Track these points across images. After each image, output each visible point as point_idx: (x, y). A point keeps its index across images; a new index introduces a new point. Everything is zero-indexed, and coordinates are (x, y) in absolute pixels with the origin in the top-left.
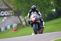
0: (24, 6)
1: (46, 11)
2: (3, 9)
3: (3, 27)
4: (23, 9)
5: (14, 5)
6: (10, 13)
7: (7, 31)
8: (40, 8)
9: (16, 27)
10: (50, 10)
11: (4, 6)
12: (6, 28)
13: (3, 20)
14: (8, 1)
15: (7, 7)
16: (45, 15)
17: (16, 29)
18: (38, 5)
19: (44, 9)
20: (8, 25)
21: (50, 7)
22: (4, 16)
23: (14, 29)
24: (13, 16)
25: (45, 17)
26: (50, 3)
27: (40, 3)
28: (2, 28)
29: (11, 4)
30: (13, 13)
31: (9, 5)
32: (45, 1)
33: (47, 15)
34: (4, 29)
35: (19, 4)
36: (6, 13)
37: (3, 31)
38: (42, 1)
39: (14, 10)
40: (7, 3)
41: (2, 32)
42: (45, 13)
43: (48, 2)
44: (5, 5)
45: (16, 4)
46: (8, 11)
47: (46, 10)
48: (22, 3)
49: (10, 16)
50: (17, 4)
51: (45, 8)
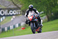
1: (53, 11)
2: (12, 8)
3: (12, 25)
5: (22, 5)
6: (18, 12)
7: (15, 29)
8: (47, 7)
9: (24, 25)
10: (56, 9)
11: (12, 6)
12: (14, 27)
13: (12, 19)
14: (16, 1)
15: (15, 7)
16: (51, 14)
17: (24, 27)
18: (45, 4)
19: (50, 8)
20: (16, 24)
21: (56, 7)
22: (13, 15)
23: (22, 27)
24: (21, 15)
25: (52, 16)
26: (56, 3)
27: (47, 3)
28: (11, 27)
29: (19, 4)
30: (21, 12)
31: (17, 5)
32: (52, 1)
33: (54, 14)
34: (13, 28)
36: (15, 12)
37: (12, 29)
38: (49, 1)
39: (22, 9)
40: (16, 3)
42: (51, 12)
43: (55, 2)
44: (13, 4)
46: (16, 10)
47: (52, 9)
49: (18, 15)
50: (25, 3)
51: (52, 7)
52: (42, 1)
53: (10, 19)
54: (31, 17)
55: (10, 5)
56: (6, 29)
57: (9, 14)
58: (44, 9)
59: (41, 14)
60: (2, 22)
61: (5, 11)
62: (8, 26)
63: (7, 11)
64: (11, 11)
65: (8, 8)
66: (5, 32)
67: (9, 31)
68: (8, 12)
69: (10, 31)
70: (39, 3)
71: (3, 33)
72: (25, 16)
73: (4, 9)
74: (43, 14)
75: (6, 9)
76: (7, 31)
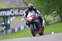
0: (44, 5)
3: (22, 26)
4: (43, 8)
8: (60, 7)
11: (23, 5)
13: (23, 19)
18: (58, 3)
27: (60, 2)
34: (23, 28)
35: (38, 3)
40: (27, 2)
41: (21, 31)
45: (35, 3)
48: (41, 2)
52: (54, 1)
53: (21, 19)
54: (31, 17)
55: (20, 5)
56: (16, 29)
57: (19, 14)
58: (57, 8)
59: (54, 14)
60: (12, 22)
61: (15, 11)
62: (19, 26)
63: (17, 10)
64: (22, 11)
65: (18, 7)
66: (15, 32)
67: (19, 31)
68: (19, 12)
69: (21, 32)
70: (52, 3)
71: (13, 34)
72: (24, 16)
73: (14, 9)
74: (56, 14)
75: (16, 9)
76: (18, 32)
